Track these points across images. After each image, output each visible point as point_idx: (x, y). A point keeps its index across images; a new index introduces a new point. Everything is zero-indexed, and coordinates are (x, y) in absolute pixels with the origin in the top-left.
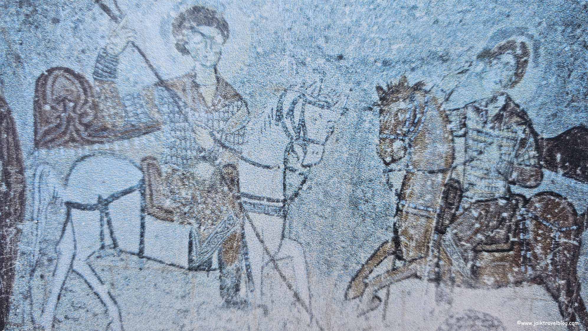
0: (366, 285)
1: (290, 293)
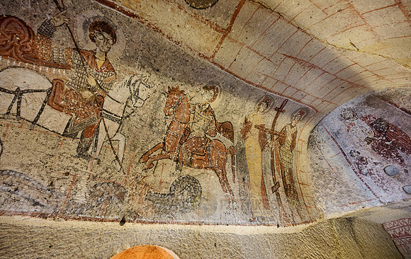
0: (149, 158)
1: (114, 156)
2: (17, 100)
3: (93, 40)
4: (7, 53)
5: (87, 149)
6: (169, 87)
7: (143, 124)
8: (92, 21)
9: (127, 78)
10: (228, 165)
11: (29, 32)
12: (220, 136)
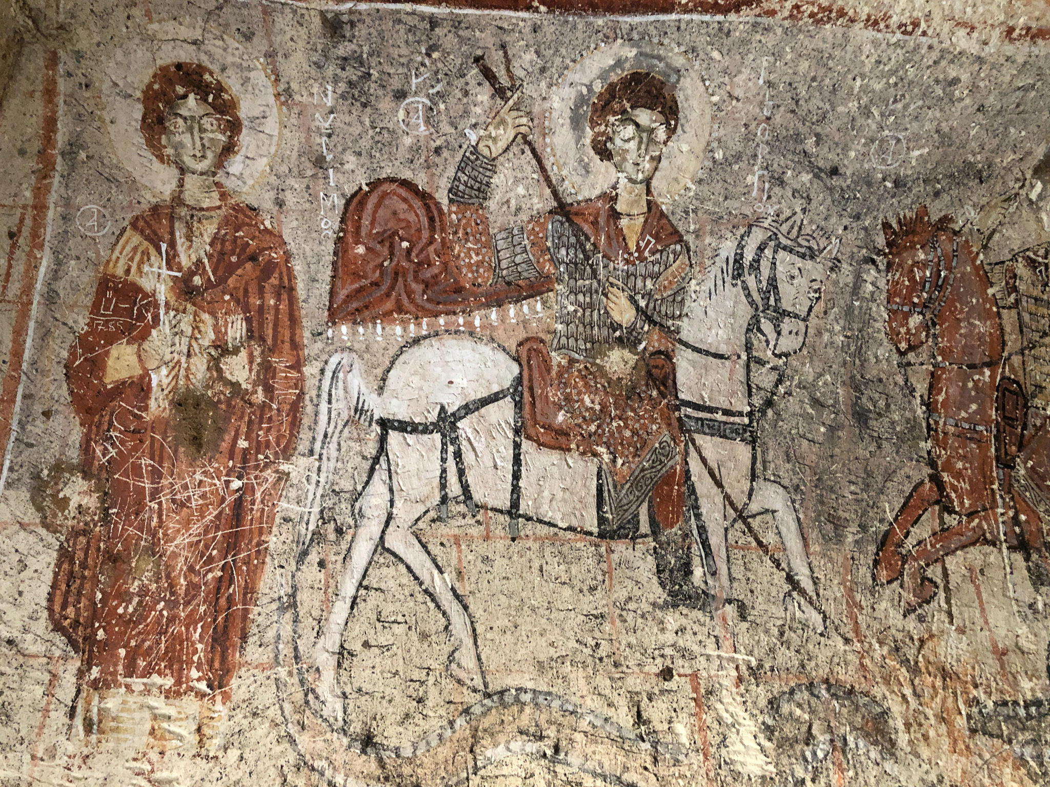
2: (451, 449)
3: (604, 153)
4: (389, 305)
5: (687, 571)
6: (886, 226)
7: (828, 417)
8: (598, 87)
9: (728, 248)
11: (428, 208)
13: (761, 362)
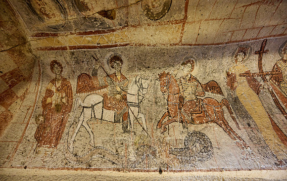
0: (162, 124)
1: (141, 128)
2: (93, 110)
3: (113, 68)
4: (85, 90)
5: (127, 127)
6: (159, 74)
9: (134, 79)
10: (227, 115)
11: (89, 77)
12: (209, 94)
13: (140, 95)
